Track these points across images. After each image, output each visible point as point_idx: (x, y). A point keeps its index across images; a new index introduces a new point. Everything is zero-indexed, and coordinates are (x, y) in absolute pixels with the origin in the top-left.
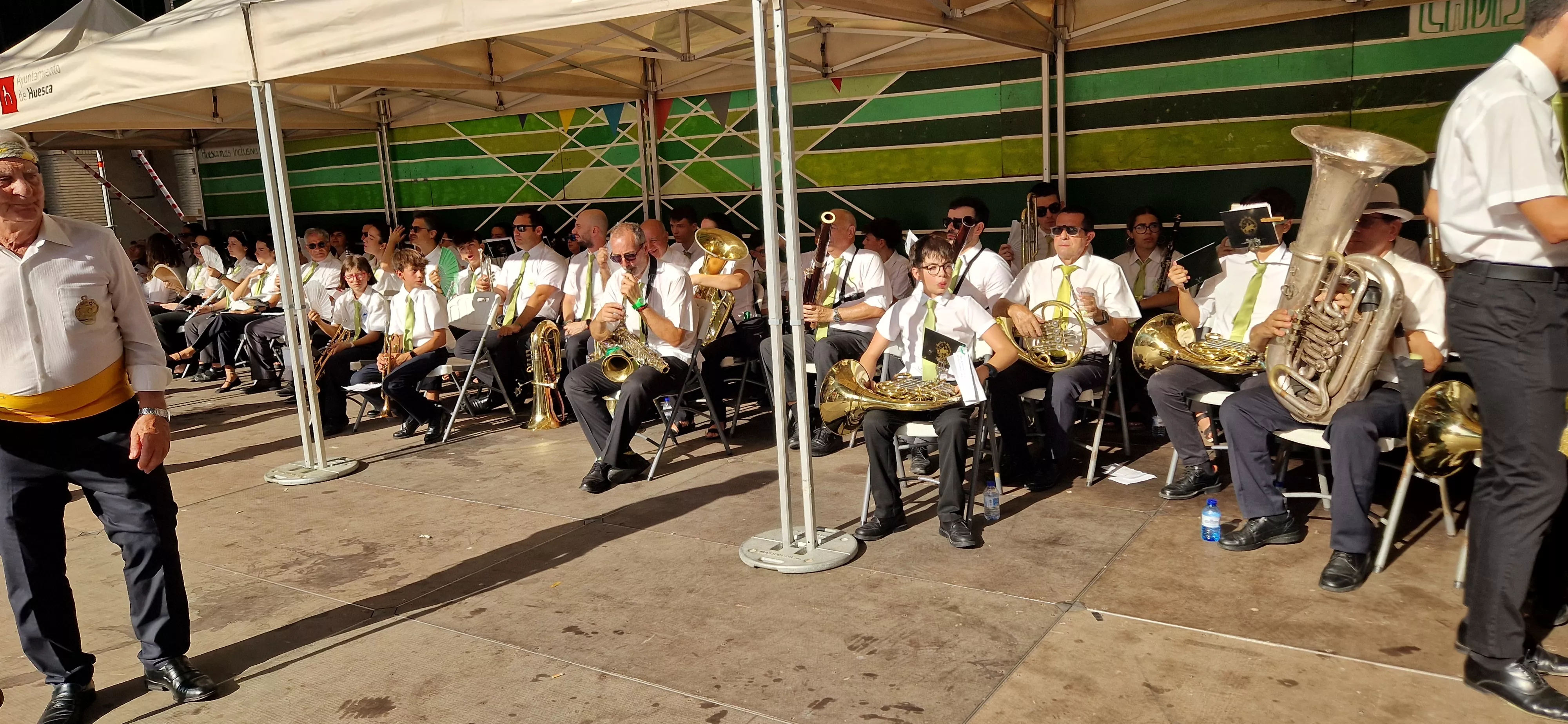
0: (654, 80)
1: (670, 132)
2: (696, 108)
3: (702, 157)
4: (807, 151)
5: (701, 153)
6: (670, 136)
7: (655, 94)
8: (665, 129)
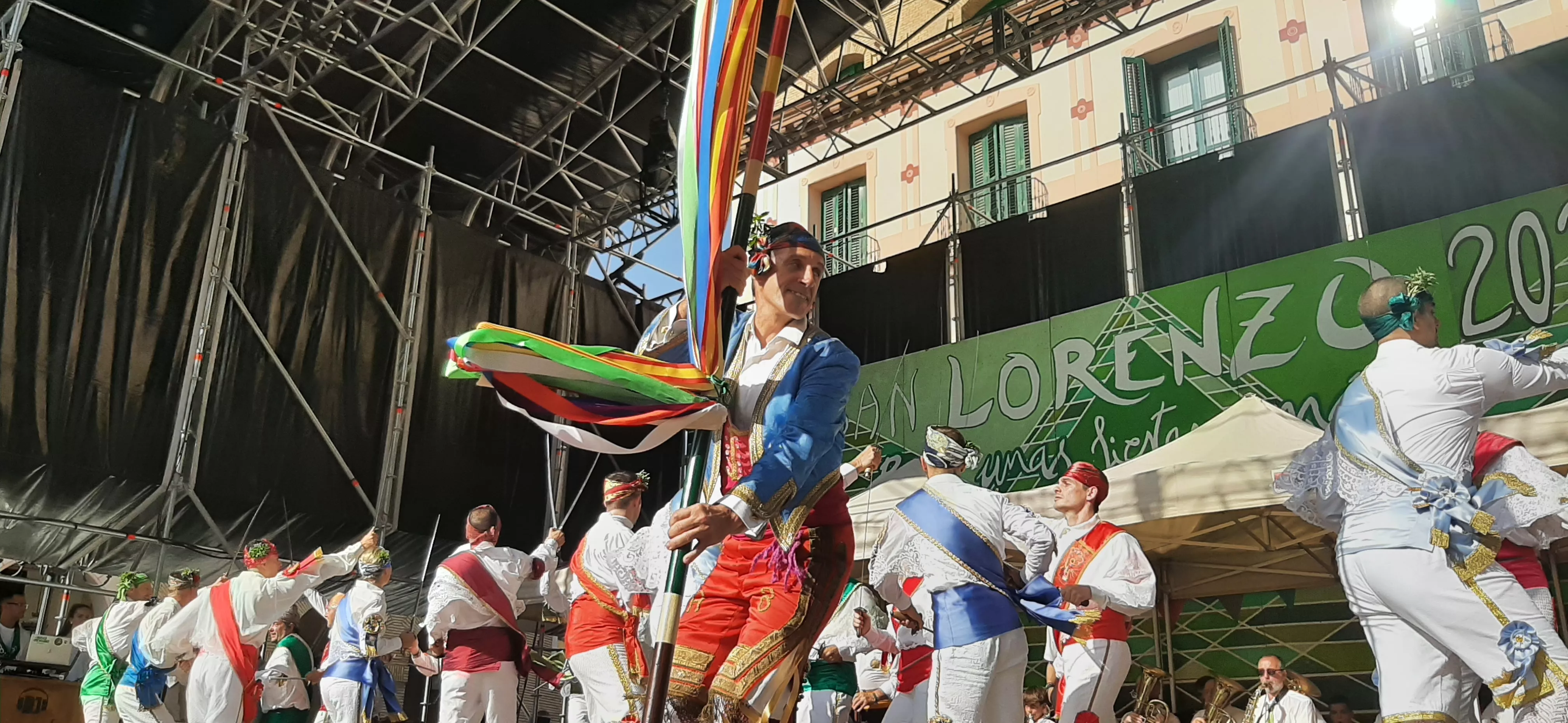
0: (1168, 583)
1: (1183, 626)
2: (1208, 607)
3: (1215, 647)
4: (1322, 642)
5: (1215, 644)
6: (1183, 630)
7: (1169, 595)
8: (1178, 624)
